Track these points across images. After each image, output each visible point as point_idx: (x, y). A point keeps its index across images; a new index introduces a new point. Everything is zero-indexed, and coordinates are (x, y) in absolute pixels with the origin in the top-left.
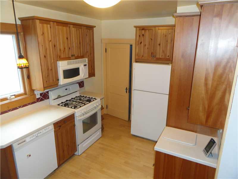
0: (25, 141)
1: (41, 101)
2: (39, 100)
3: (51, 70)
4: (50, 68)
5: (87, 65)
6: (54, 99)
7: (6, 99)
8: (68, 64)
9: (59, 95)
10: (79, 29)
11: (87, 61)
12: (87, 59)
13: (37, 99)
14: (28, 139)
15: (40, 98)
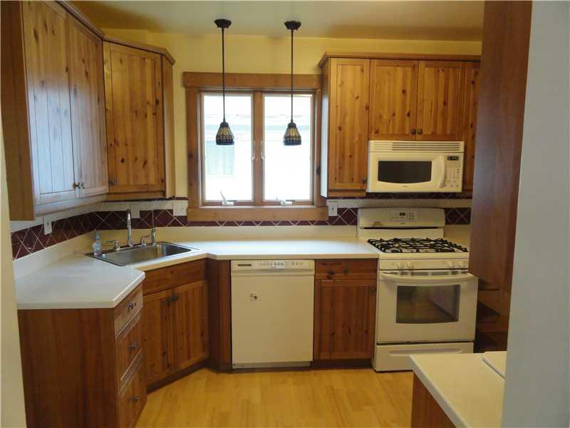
0: (250, 265)
1: (336, 224)
2: (333, 221)
3: (351, 156)
4: (348, 153)
5: (461, 159)
6: (366, 228)
7: (279, 203)
8: (395, 148)
9: (377, 220)
10: (445, 69)
11: (462, 149)
12: (462, 144)
13: (330, 217)
14: (256, 265)
15: (335, 218)
